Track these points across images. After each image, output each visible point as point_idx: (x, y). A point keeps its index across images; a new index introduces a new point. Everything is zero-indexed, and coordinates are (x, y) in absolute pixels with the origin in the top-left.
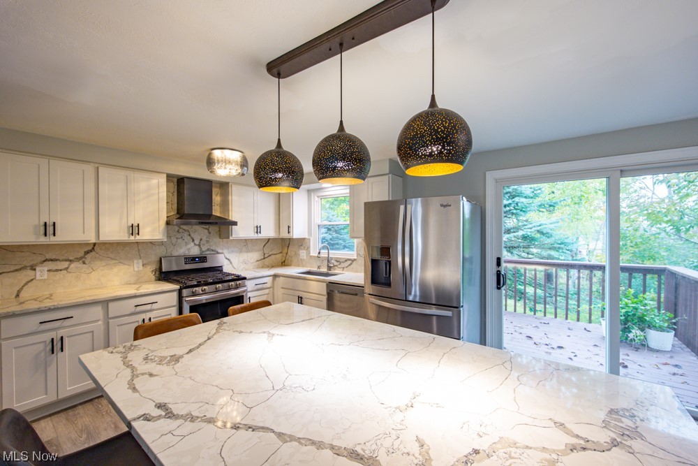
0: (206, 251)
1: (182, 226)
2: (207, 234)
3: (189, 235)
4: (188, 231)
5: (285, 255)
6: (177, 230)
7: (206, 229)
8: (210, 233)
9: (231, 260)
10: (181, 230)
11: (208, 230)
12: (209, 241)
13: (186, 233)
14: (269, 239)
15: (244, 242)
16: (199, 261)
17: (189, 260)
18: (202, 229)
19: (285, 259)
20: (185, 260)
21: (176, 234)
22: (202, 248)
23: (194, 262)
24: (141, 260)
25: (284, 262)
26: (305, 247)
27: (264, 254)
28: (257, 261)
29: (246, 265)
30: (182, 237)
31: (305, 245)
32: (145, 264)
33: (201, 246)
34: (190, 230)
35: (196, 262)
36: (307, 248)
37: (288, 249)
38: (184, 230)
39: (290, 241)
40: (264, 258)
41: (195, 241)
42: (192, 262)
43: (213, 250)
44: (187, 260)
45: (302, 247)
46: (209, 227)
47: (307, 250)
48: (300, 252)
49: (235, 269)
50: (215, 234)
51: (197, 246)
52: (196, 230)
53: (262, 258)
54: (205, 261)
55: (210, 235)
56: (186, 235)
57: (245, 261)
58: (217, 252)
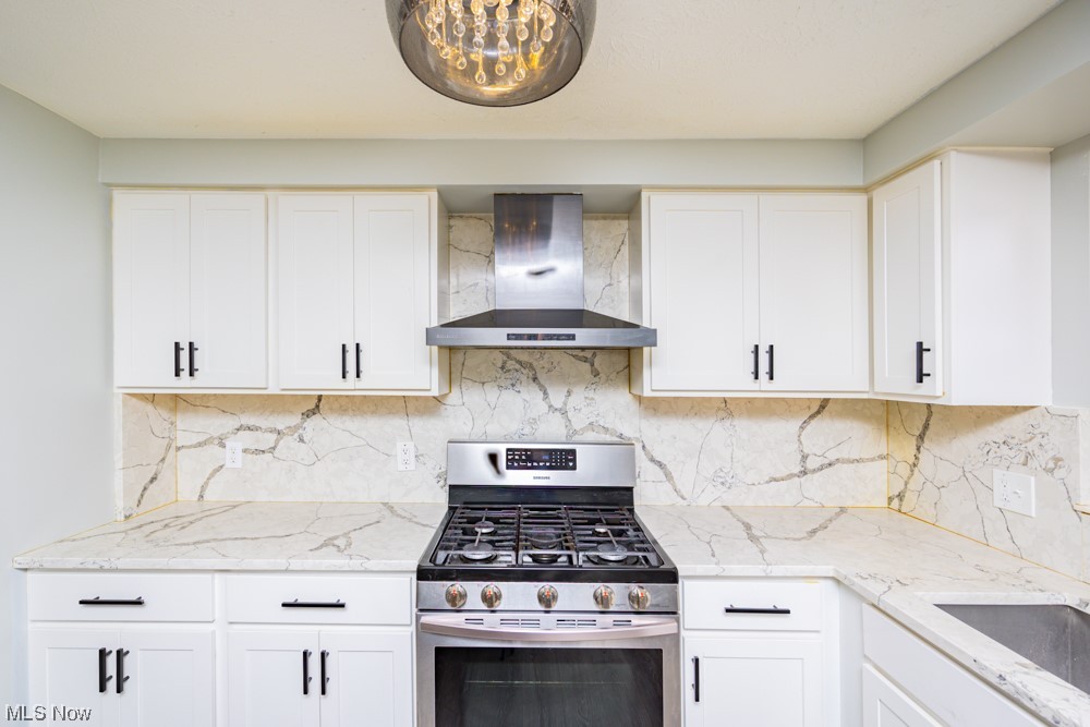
2: (589, 376)
3: (535, 379)
4: (531, 367)
5: (904, 470)
6: (499, 364)
7: (586, 360)
8: (597, 374)
9: (670, 467)
10: (511, 364)
11: (592, 365)
12: (593, 399)
13: (524, 371)
14: (826, 401)
15: (719, 409)
16: (551, 462)
17: (520, 456)
18: (573, 359)
19: (902, 487)
20: (507, 455)
21: (498, 376)
22: (573, 420)
23: (535, 464)
24: (413, 444)
25: (900, 496)
26: (1029, 456)
27: (805, 458)
28: (775, 480)
29: (724, 489)
30: (513, 385)
31: (1031, 446)
32: (422, 455)
33: (570, 414)
34: (535, 364)
35: (541, 464)
36: (1051, 465)
37: (918, 449)
38: (520, 363)
39: (930, 414)
40: (804, 473)
41: (550, 396)
42: (529, 464)
43: (606, 430)
44: (514, 455)
45: (1012, 453)
46: (594, 355)
47: (1051, 471)
48: (998, 473)
49: (683, 498)
50: (613, 376)
51: (558, 414)
52: (555, 364)
53: (797, 469)
54: (571, 464)
55: (596, 379)
56: (524, 378)
57: (722, 474)
58: (621, 436)
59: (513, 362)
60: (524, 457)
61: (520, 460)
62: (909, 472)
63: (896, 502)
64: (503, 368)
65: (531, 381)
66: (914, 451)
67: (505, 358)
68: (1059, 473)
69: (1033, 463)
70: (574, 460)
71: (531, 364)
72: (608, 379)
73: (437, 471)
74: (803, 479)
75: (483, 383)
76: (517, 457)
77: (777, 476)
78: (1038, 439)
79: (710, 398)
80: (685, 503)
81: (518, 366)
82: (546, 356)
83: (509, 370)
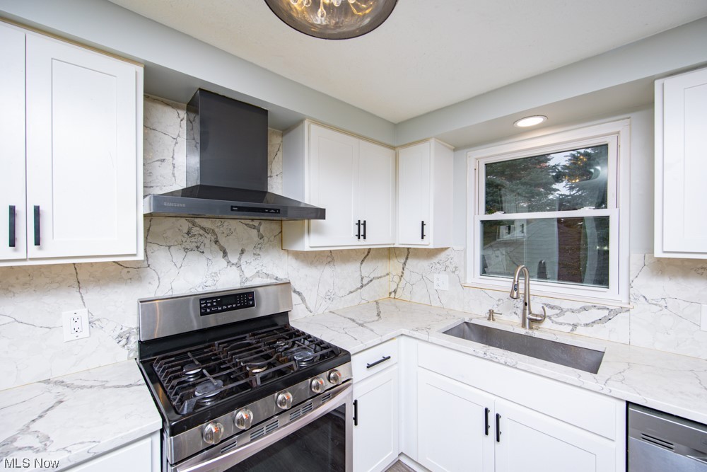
0: (253, 277)
1: (197, 220)
2: (256, 239)
3: (216, 242)
4: (214, 232)
5: (396, 279)
6: (186, 230)
7: (254, 227)
8: (262, 237)
9: (304, 294)
10: (195, 230)
11: (259, 231)
12: (259, 255)
13: (208, 236)
14: (370, 249)
15: (328, 256)
16: (236, 304)
17: (212, 303)
18: (246, 227)
19: (396, 287)
20: (201, 304)
21: (184, 240)
22: (245, 271)
23: (225, 307)
24: (86, 310)
25: (395, 291)
26: (447, 267)
27: (362, 279)
28: (351, 292)
29: (330, 302)
30: (198, 247)
31: (448, 263)
32: (99, 320)
33: (243, 267)
34: (216, 230)
35: (229, 306)
36: (454, 270)
37: (403, 269)
38: (204, 229)
39: (409, 253)
40: (362, 287)
41: (229, 255)
42: (220, 309)
43: (267, 275)
44: (206, 303)
45: (441, 267)
46: (260, 224)
47: (454, 272)
48: (436, 276)
49: (311, 312)
50: (272, 238)
51: (234, 267)
52: (232, 230)
53: (359, 285)
54: (251, 303)
55: (261, 241)
56: (207, 241)
57: (329, 294)
58: (276, 279)
59: (198, 229)
60: (215, 304)
61: (212, 306)
62: (399, 280)
63: (393, 294)
64: (188, 233)
65: (213, 243)
66: (401, 270)
67: (191, 225)
68: (457, 273)
69: (448, 270)
70: (253, 300)
71: (213, 230)
72: (269, 241)
73: (118, 332)
74: (361, 290)
75: (170, 247)
76: (209, 305)
77: (352, 290)
78: (450, 260)
79: (324, 251)
80: (311, 314)
81: (202, 232)
82: (226, 224)
83: (195, 235)
